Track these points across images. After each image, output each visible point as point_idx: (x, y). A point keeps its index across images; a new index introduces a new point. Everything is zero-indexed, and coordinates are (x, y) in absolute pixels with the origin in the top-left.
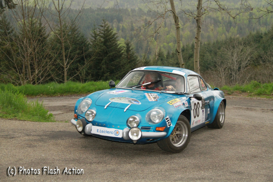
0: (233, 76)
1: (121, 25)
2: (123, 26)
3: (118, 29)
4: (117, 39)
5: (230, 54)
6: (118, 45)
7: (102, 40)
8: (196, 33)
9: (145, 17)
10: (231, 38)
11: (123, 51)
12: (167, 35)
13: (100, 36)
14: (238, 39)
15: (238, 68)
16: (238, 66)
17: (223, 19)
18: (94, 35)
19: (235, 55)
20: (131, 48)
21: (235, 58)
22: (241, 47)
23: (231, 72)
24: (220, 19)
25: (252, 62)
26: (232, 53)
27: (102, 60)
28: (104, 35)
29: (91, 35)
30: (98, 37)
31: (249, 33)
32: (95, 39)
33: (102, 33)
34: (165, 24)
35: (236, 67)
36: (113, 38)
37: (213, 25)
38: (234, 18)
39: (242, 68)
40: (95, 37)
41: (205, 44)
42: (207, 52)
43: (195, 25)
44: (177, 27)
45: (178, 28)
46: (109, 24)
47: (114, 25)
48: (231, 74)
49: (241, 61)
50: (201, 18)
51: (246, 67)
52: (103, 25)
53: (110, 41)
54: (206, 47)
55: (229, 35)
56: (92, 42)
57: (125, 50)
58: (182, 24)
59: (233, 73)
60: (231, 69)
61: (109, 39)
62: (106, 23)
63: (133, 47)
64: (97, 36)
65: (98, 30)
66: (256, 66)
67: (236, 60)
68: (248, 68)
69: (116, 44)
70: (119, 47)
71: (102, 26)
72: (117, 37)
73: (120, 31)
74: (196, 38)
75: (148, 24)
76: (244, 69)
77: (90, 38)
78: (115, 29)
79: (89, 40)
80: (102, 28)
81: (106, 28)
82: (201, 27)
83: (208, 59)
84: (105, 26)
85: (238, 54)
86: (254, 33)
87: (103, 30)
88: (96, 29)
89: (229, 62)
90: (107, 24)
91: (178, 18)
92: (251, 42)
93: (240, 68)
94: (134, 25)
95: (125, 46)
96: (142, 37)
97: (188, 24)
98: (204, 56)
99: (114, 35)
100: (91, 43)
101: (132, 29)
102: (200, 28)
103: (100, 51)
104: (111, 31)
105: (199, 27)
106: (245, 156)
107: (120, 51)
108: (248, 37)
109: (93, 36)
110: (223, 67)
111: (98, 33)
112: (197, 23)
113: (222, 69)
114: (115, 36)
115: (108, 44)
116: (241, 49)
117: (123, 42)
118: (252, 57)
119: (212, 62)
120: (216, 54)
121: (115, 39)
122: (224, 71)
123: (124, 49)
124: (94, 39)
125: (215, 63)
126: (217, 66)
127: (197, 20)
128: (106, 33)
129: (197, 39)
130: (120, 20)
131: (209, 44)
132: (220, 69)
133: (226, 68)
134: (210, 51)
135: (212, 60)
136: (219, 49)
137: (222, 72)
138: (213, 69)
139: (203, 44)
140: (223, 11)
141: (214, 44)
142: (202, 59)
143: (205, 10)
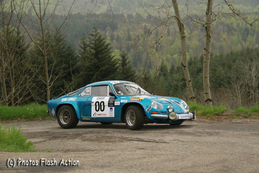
0: (252, 95)
1: (115, 33)
2: (118, 35)
3: (112, 38)
4: (111, 51)
6: (112, 58)
7: (93, 51)
8: (205, 43)
9: (144, 24)
10: (248, 49)
11: (118, 65)
12: (171, 45)
13: (90, 46)
14: (256, 49)
15: (257, 85)
16: (257, 82)
17: (238, 25)
18: (83, 46)
19: (254, 69)
20: (127, 61)
21: (253, 73)
23: (249, 89)
24: (235, 25)
26: (250, 66)
27: (93, 75)
28: (95, 45)
29: (80, 46)
30: (88, 48)
32: (85, 50)
33: (93, 44)
34: (169, 32)
35: (254, 84)
36: (106, 50)
37: (226, 33)
38: (251, 25)
40: (84, 49)
41: (216, 55)
42: (219, 66)
43: (204, 33)
44: (182, 36)
45: (183, 38)
46: (100, 32)
47: (107, 34)
48: (249, 92)
50: (211, 26)
52: (94, 34)
53: (103, 53)
54: (218, 59)
55: (246, 45)
56: (80, 54)
57: (120, 64)
58: (189, 32)
59: (252, 91)
60: (249, 86)
61: (101, 50)
62: (98, 31)
63: (130, 60)
64: (86, 47)
65: (88, 40)
67: (254, 75)
69: (109, 56)
70: (113, 60)
71: (93, 36)
72: (111, 48)
73: (115, 41)
74: (205, 49)
75: (148, 32)
77: (79, 50)
78: (108, 38)
79: (78, 51)
80: (93, 38)
81: (97, 38)
82: (211, 35)
83: (220, 75)
84: (96, 35)
85: (257, 68)
87: (93, 40)
88: (86, 38)
89: (247, 78)
90: (99, 33)
91: (183, 26)
94: (131, 33)
95: (121, 58)
96: (140, 47)
97: (196, 32)
98: (215, 70)
99: (107, 46)
100: (80, 56)
101: (129, 39)
102: (210, 37)
103: (91, 65)
104: (104, 41)
105: (208, 37)
107: (115, 65)
109: (81, 47)
110: (239, 84)
111: (88, 43)
112: (206, 31)
113: (238, 86)
114: (109, 47)
115: (100, 56)
117: (118, 54)
119: (226, 77)
120: (230, 67)
121: (109, 50)
122: (240, 89)
123: (120, 62)
124: (83, 51)
125: (230, 78)
126: (232, 82)
127: (206, 28)
128: (98, 43)
129: (207, 50)
130: (114, 28)
131: (221, 56)
132: (236, 86)
133: (243, 84)
134: (223, 65)
135: (225, 75)
136: (234, 62)
137: (238, 89)
138: (227, 86)
139: (213, 56)
140: (237, 17)
141: (228, 55)
142: (213, 74)
143: (216, 16)
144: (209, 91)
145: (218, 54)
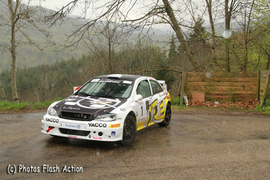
0: (46, 94)
5: (42, 77)
8: (12, 61)
10: (42, 65)
14: (48, 66)
15: (49, 88)
16: (49, 86)
19: (46, 78)
21: (46, 80)
22: (50, 72)
23: (44, 91)
25: (60, 84)
26: (44, 76)
31: (56, 62)
35: (47, 87)
38: (42, 50)
39: (52, 88)
41: (22, 69)
42: (24, 77)
48: (44, 93)
49: (51, 82)
50: (15, 50)
51: (55, 87)
54: (23, 72)
55: (41, 63)
59: (46, 92)
60: (44, 89)
66: (62, 86)
67: (47, 82)
68: (57, 87)
74: (12, 65)
76: (54, 88)
82: (16, 56)
83: (25, 82)
85: (48, 78)
86: (60, 61)
89: (42, 84)
92: (58, 68)
93: (50, 88)
98: (22, 79)
105: (14, 57)
106: (51, 156)
108: (56, 64)
110: (37, 87)
112: (12, 53)
113: (37, 89)
116: (51, 73)
118: (59, 80)
119: (29, 84)
120: (31, 77)
122: (38, 91)
125: (31, 84)
126: (32, 87)
127: (12, 51)
131: (25, 70)
132: (35, 89)
133: (40, 88)
134: (27, 76)
135: (28, 83)
136: (34, 73)
137: (37, 91)
138: (29, 89)
139: (20, 70)
140: (32, 45)
141: (29, 69)
142: (20, 82)
143: (18, 43)
144: (16, 93)
145: (23, 69)
